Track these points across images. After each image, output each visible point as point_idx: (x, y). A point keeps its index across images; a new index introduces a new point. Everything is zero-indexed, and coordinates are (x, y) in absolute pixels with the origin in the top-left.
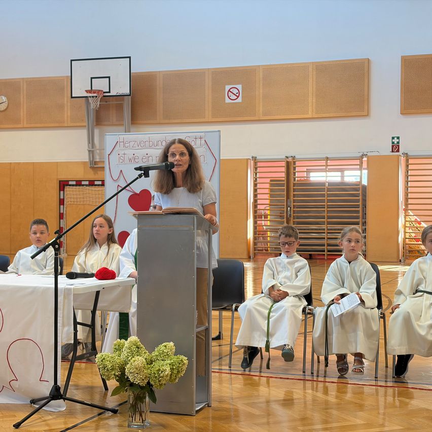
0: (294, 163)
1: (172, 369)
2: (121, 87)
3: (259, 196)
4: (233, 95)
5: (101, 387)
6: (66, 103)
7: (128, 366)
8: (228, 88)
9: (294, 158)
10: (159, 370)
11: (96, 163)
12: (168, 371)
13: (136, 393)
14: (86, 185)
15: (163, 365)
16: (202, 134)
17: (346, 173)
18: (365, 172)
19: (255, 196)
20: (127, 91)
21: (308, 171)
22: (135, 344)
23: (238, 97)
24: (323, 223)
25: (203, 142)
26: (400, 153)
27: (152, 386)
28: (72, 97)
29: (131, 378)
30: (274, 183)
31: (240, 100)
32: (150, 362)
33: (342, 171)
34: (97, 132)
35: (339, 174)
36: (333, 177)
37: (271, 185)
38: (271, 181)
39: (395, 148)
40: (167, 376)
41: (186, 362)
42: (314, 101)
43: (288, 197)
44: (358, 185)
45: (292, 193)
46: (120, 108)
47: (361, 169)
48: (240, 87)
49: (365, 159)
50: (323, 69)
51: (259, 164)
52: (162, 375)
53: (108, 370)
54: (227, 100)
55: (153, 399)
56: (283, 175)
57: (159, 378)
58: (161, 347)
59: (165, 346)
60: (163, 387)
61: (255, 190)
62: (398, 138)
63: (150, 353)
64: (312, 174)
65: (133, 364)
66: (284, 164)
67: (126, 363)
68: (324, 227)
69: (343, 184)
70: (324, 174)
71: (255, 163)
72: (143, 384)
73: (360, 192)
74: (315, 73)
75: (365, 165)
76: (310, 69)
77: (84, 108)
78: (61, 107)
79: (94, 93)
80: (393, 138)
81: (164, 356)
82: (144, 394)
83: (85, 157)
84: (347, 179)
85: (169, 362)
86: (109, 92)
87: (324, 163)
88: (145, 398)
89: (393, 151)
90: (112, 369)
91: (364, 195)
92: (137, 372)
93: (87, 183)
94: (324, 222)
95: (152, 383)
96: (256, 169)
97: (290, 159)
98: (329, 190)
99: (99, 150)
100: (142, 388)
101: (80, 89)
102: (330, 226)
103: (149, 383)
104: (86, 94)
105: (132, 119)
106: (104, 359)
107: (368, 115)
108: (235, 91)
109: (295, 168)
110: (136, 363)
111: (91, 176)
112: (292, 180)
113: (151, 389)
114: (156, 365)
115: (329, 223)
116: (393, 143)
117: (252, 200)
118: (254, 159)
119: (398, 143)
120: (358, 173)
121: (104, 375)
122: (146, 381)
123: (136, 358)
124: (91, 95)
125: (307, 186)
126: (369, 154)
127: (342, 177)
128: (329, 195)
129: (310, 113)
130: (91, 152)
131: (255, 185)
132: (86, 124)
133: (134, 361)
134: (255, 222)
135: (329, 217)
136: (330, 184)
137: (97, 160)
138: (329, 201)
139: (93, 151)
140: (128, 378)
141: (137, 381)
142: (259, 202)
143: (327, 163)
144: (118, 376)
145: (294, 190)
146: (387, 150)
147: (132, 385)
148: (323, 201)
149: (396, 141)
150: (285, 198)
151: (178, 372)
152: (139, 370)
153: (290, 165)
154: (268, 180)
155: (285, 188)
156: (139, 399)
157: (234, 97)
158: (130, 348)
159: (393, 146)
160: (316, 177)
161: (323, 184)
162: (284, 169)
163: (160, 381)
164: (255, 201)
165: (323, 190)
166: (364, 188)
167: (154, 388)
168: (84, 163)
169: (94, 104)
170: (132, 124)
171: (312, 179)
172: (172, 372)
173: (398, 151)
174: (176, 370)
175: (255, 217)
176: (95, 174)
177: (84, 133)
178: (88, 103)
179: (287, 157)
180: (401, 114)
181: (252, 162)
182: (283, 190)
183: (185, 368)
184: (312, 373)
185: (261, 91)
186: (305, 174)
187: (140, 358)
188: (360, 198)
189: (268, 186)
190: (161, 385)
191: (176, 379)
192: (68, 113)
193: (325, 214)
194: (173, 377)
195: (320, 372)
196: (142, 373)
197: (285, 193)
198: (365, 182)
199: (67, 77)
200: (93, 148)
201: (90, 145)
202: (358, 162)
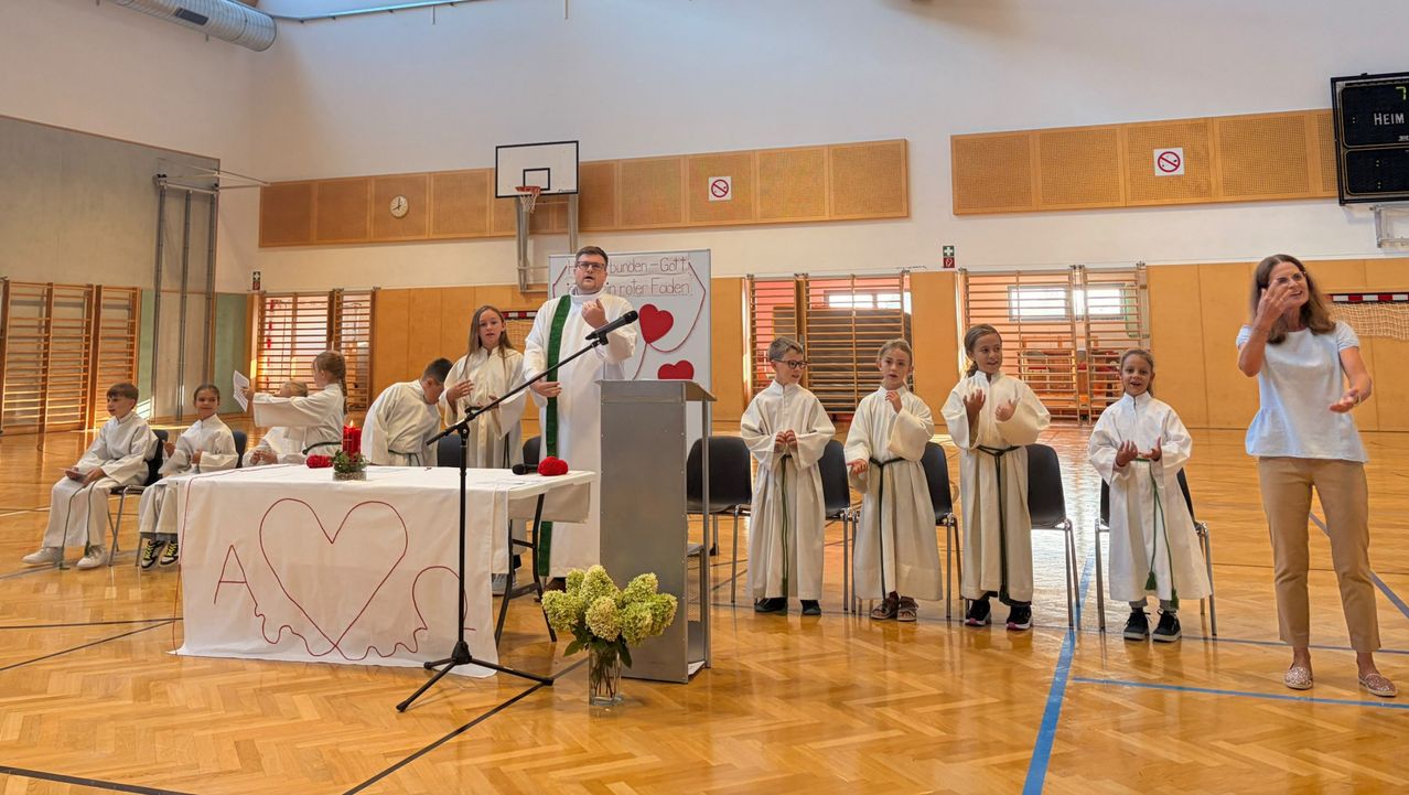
0: (807, 284)
1: (654, 615)
2: (565, 181)
3: (758, 331)
4: (720, 189)
5: (545, 636)
6: (488, 203)
7: (590, 611)
8: (711, 180)
9: (806, 276)
10: (636, 617)
11: (529, 287)
12: (649, 620)
13: (601, 652)
14: (515, 318)
15: (641, 611)
16: (685, 255)
17: (881, 297)
18: (907, 296)
19: (753, 330)
20: (573, 187)
21: (826, 294)
22: (599, 576)
23: (726, 193)
24: (851, 369)
25: (686, 266)
26: (956, 269)
27: (625, 641)
28: (497, 197)
29: (594, 630)
30: (780, 311)
31: (728, 197)
32: (622, 605)
33: (874, 293)
34: (530, 243)
35: (869, 298)
36: (863, 302)
37: (776, 315)
38: (775, 308)
39: (949, 261)
40: (647, 626)
41: (674, 604)
42: (832, 197)
43: (800, 332)
44: (898, 314)
45: (805, 326)
46: (563, 209)
47: (901, 290)
48: (728, 179)
49: (907, 277)
50: (843, 154)
51: (757, 286)
52: (639, 625)
53: (560, 618)
54: (712, 198)
55: (627, 660)
56: (792, 300)
57: (635, 630)
58: (638, 581)
59: (644, 580)
60: (642, 642)
61: (753, 322)
62: (952, 248)
63: (622, 590)
64: (832, 298)
65: (597, 608)
66: (793, 285)
67: (587, 607)
68: (852, 374)
69: (876, 312)
70: (848, 298)
71: (752, 284)
72: (612, 638)
73: (902, 324)
74: (831, 160)
75: (907, 285)
76: (826, 155)
77: (514, 210)
78: (482, 210)
79: (528, 190)
80: (945, 248)
81: (643, 595)
82: (614, 652)
83: (514, 279)
84: (881, 306)
85: (649, 604)
86: (549, 189)
87: (849, 283)
88: (615, 658)
89: (945, 267)
90: (567, 616)
91: (908, 329)
92: (603, 620)
93: (516, 315)
94: (852, 367)
95: (625, 637)
96: (753, 291)
97: (801, 279)
98: (857, 321)
99: (534, 268)
100: (610, 644)
101: (507, 187)
102: (861, 374)
103: (620, 637)
104: (517, 193)
105: (580, 226)
106: (554, 600)
107: (908, 216)
108: (722, 185)
109: (808, 291)
110: (602, 607)
111: (523, 306)
112: (805, 307)
113: (624, 646)
114: (632, 610)
115: (859, 369)
116: (945, 254)
117: (749, 337)
118: (751, 277)
119: (952, 254)
120: (897, 297)
121: (554, 625)
122: (616, 634)
123: (602, 598)
124: (523, 193)
125: (826, 315)
126: (912, 270)
127: (875, 302)
128: (857, 329)
129: (827, 214)
130: (523, 272)
131: (753, 315)
132: (516, 233)
133: (599, 604)
134: (754, 368)
135: (859, 361)
136: (859, 313)
137: (531, 283)
138: (858, 337)
139: (525, 271)
140: (589, 628)
141: (603, 635)
142: (759, 339)
143: (853, 283)
144: (574, 626)
145: (809, 330)
146: (937, 265)
147: (595, 639)
148: (850, 337)
149: (948, 251)
150: (796, 333)
151: (664, 619)
152: (606, 618)
153: (801, 286)
154: (771, 308)
155: (795, 318)
156: (606, 660)
157: (720, 193)
158: (591, 584)
159: (945, 259)
160: (838, 302)
161: (848, 313)
162: (793, 292)
163: (637, 634)
164: (753, 338)
165: (850, 321)
166: (908, 317)
167: (628, 645)
168: (513, 287)
169: (527, 206)
170: (580, 231)
171: (831, 305)
172: (654, 620)
173: (953, 266)
174: (659, 615)
175: (754, 361)
176: (527, 302)
177: (513, 245)
178: (519, 205)
179: (797, 275)
180: (955, 214)
181: (748, 282)
182: (792, 322)
183: (672, 613)
184: (846, 609)
185: (758, 185)
186: (822, 299)
187: (607, 599)
188: (902, 332)
189: (770, 316)
190: (638, 640)
191: (659, 631)
192: (490, 218)
193: (854, 357)
194: (656, 628)
195: (863, 608)
196: (610, 623)
197: (795, 325)
198: (908, 309)
199: (491, 169)
200: (525, 265)
201: (521, 263)
202: (897, 282)
